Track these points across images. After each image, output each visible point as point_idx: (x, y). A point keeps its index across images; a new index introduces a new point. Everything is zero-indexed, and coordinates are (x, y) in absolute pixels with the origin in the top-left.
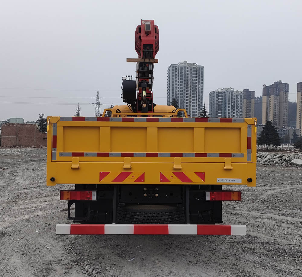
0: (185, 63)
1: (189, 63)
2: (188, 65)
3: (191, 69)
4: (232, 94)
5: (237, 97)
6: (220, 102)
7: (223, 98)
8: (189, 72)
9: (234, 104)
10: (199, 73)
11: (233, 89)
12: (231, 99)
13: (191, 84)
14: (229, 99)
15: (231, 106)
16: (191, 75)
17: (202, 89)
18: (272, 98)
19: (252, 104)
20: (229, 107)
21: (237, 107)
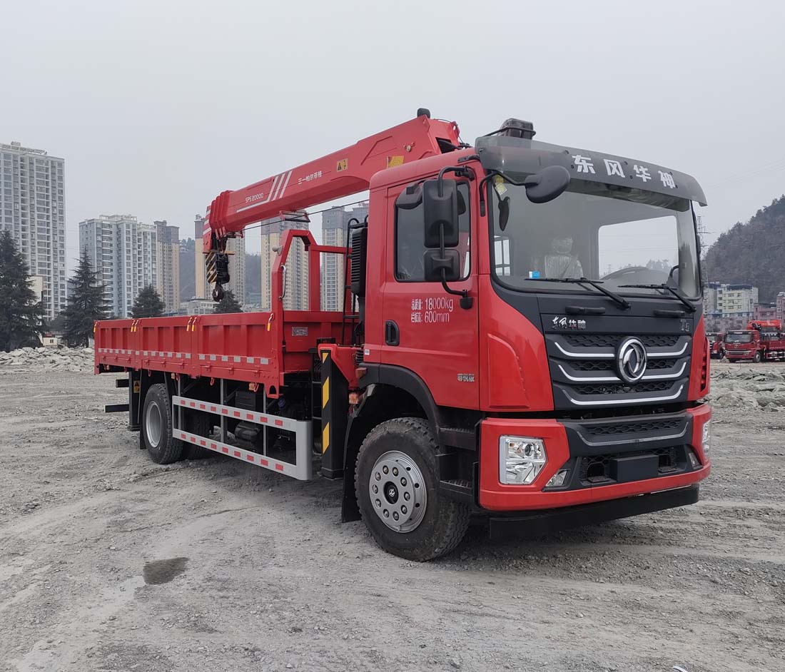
0: (15, 146)
1: (26, 147)
2: (24, 152)
3: (33, 164)
4: (134, 230)
5: (145, 237)
6: (106, 245)
7: (114, 236)
8: (27, 170)
9: (139, 252)
10: (53, 174)
11: (135, 219)
12: (131, 240)
13: (32, 198)
14: (128, 239)
15: (131, 255)
16: (31, 177)
17: (61, 212)
19: (174, 254)
20: (128, 258)
21: (145, 257)
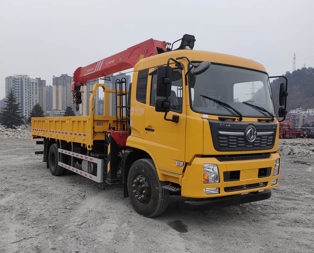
4: (28, 81)
5: (33, 84)
6: (17, 87)
7: (20, 83)
9: (30, 90)
11: (29, 77)
12: (27, 85)
14: (26, 85)
18: (60, 87)
19: (44, 91)
20: (26, 92)
21: (33, 92)
